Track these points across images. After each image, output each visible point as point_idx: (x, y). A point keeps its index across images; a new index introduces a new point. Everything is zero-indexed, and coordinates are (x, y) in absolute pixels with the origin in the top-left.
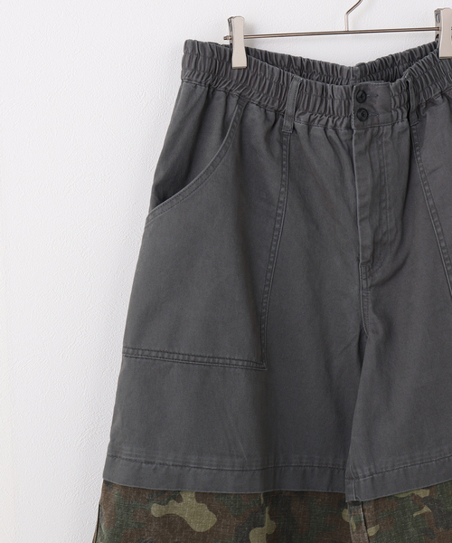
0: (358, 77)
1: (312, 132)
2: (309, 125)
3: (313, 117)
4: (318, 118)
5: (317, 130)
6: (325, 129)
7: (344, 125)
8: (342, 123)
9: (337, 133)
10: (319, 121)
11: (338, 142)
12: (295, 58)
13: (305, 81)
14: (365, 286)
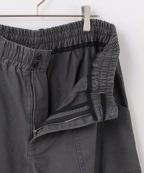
0: (39, 35)
1: (9, 69)
2: (8, 65)
3: (10, 61)
4: (13, 62)
5: (12, 68)
6: (16, 68)
7: (26, 68)
8: (25, 67)
9: (21, 72)
10: (14, 63)
11: (21, 76)
12: (6, 27)
13: (8, 41)
14: (31, 154)
